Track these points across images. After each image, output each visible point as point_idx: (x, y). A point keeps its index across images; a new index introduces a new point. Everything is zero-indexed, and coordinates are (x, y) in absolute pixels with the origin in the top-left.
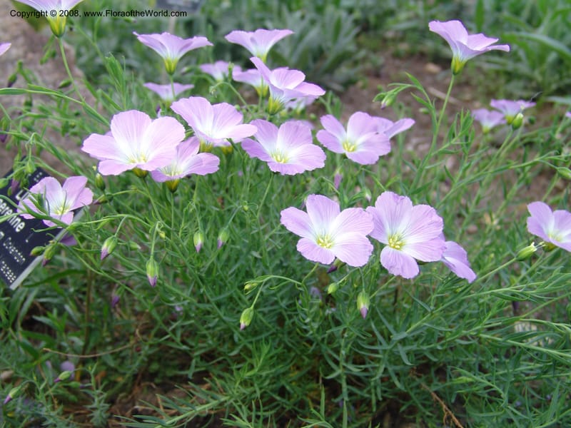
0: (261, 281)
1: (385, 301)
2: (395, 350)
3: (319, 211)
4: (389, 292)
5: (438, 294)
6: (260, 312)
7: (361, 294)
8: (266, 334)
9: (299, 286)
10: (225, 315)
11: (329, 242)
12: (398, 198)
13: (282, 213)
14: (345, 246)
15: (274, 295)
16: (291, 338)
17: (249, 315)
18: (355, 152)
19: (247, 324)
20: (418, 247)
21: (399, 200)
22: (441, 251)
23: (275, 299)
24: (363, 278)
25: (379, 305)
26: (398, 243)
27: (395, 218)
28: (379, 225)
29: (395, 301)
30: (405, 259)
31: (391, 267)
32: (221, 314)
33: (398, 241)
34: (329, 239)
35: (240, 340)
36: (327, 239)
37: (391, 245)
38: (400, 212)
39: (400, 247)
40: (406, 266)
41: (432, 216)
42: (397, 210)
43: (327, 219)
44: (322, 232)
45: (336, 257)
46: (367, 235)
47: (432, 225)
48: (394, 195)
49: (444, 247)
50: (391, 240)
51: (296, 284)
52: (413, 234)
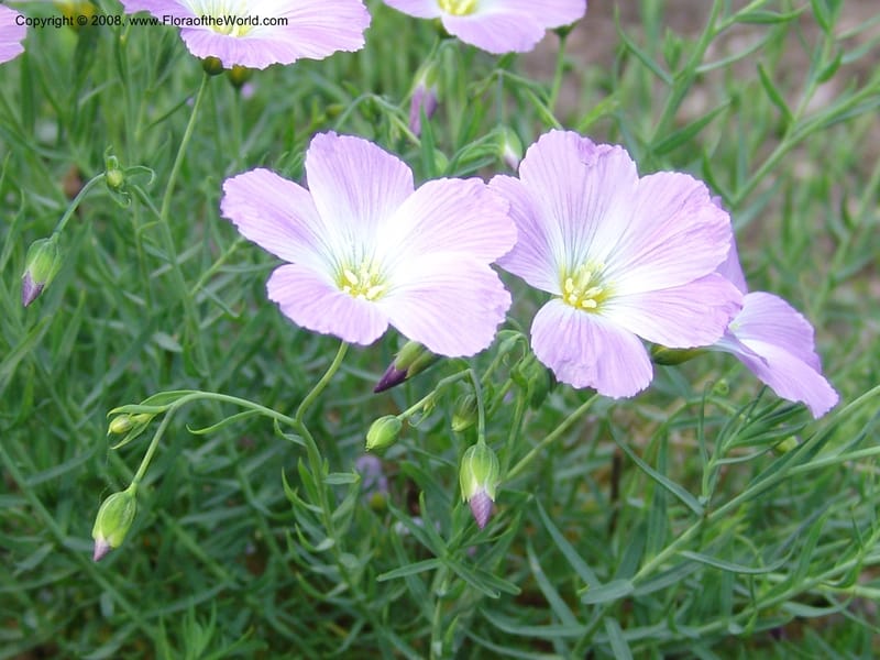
0: (162, 408)
2: (598, 639)
5: (724, 455)
6: (188, 527)
7: (473, 451)
8: (204, 596)
9: (286, 428)
10: (70, 532)
11: (375, 282)
12: (592, 152)
14: (423, 294)
15: (230, 472)
16: (289, 610)
17: (120, 514)
18: (474, 17)
19: (115, 540)
20: (655, 303)
21: (595, 158)
22: (724, 317)
23: (235, 484)
26: (593, 291)
27: (581, 215)
28: (533, 234)
30: (614, 342)
31: (564, 362)
32: (60, 529)
33: (590, 285)
34: (374, 271)
35: (118, 609)
36: (371, 274)
37: (570, 299)
38: (598, 195)
39: (598, 303)
40: (613, 361)
41: (697, 209)
42: (588, 190)
43: (371, 211)
44: (354, 251)
45: (390, 325)
46: (494, 261)
47: (699, 234)
48: (580, 142)
49: (733, 303)
50: (569, 281)
51: (276, 421)
52: (640, 264)
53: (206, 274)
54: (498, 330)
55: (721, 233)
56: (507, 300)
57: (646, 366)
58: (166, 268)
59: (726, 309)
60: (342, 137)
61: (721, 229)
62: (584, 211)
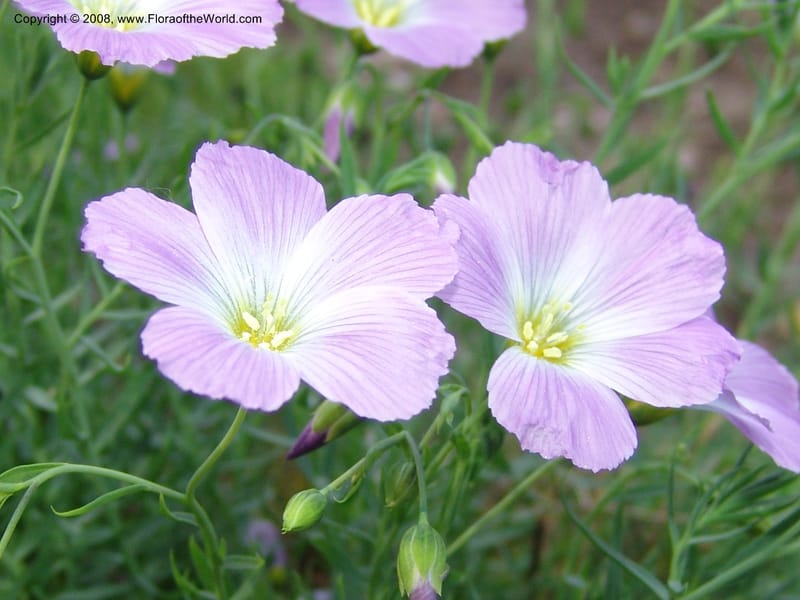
0: (20, 485)
1: (499, 567)
3: (243, 205)
4: (509, 534)
5: (697, 533)
7: (413, 532)
11: (281, 326)
12: (555, 170)
13: (91, 211)
14: (344, 339)
20: (635, 351)
21: (559, 176)
22: (719, 368)
24: (421, 477)
25: (479, 578)
26: (559, 337)
27: (544, 244)
29: (534, 567)
30: (585, 396)
31: (531, 425)
33: (554, 330)
34: (280, 312)
36: (276, 315)
37: (528, 347)
38: (563, 221)
39: (563, 352)
40: (589, 423)
41: (681, 238)
42: (551, 214)
43: (274, 237)
44: (254, 288)
45: (302, 381)
46: (430, 296)
47: (685, 269)
48: (540, 157)
49: (729, 351)
50: (528, 325)
51: (161, 497)
52: (615, 304)
53: (86, 320)
54: (440, 384)
55: (713, 267)
56: (449, 345)
57: (628, 428)
58: (38, 314)
59: (721, 359)
60: (235, 147)
61: (712, 263)
62: (547, 239)
